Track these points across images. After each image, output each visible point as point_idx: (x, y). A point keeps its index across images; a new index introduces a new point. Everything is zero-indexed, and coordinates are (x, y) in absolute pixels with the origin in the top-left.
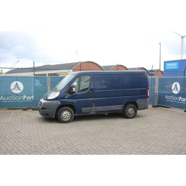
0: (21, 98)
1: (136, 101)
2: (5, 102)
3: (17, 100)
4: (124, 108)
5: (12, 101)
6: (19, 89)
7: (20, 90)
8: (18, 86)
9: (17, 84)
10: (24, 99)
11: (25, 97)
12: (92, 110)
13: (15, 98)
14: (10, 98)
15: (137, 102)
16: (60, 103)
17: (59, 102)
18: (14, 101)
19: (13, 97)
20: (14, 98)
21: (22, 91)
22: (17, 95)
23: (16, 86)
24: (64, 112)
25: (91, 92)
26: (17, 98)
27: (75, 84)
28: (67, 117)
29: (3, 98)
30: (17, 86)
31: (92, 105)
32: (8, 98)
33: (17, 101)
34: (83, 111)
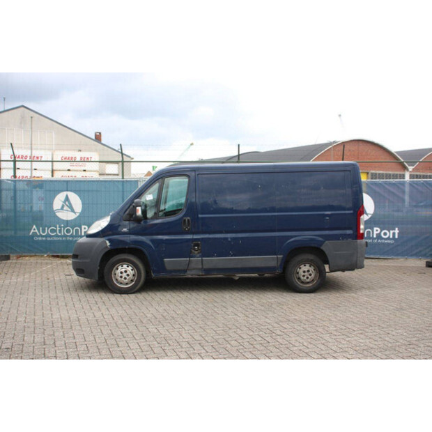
0: (77, 231)
1: (321, 245)
2: (40, 239)
3: (67, 236)
4: (286, 264)
5: (56, 239)
6: (73, 211)
7: (75, 213)
8: (70, 203)
9: (67, 199)
10: (83, 234)
11: (85, 228)
12: (192, 266)
13: (64, 232)
14: (53, 231)
15: (323, 248)
16: (108, 244)
17: (107, 242)
18: (61, 239)
19: (58, 229)
20: (60, 231)
21: (78, 214)
22: (67, 223)
23: (65, 202)
24: (120, 267)
25: (189, 218)
26: (68, 231)
27: (149, 197)
28: (125, 278)
29: (36, 231)
30: (67, 203)
31: (191, 252)
32: (48, 231)
33: (68, 238)
34: (168, 267)
